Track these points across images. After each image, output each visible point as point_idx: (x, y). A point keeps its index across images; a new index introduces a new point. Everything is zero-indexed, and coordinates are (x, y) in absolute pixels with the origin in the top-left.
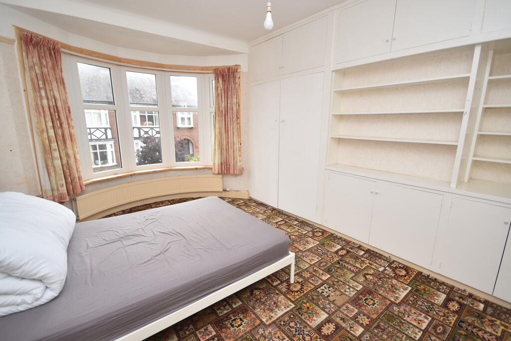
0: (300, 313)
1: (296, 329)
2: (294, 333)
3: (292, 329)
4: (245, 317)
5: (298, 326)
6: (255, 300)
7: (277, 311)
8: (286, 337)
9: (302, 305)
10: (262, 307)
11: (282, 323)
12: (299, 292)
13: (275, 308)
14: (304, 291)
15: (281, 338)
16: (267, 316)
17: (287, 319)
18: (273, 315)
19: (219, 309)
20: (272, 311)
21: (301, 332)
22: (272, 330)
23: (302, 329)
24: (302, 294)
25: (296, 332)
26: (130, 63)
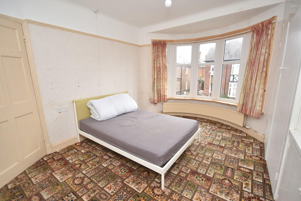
0: (134, 196)
1: (121, 195)
2: (119, 195)
3: (121, 193)
4: (127, 172)
5: (124, 196)
6: (140, 173)
7: (134, 185)
8: (116, 191)
9: (141, 197)
10: (135, 178)
11: (125, 188)
12: (153, 194)
13: (135, 183)
14: (155, 197)
15: (116, 189)
16: (129, 181)
17: (129, 190)
18: (130, 183)
19: (130, 163)
20: (134, 182)
21: (120, 198)
22: (120, 185)
23: (122, 199)
24: (152, 196)
25: (120, 196)
26: (200, 40)
